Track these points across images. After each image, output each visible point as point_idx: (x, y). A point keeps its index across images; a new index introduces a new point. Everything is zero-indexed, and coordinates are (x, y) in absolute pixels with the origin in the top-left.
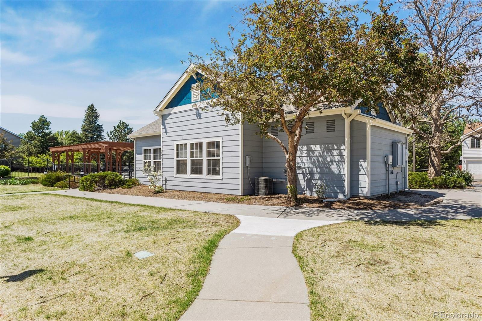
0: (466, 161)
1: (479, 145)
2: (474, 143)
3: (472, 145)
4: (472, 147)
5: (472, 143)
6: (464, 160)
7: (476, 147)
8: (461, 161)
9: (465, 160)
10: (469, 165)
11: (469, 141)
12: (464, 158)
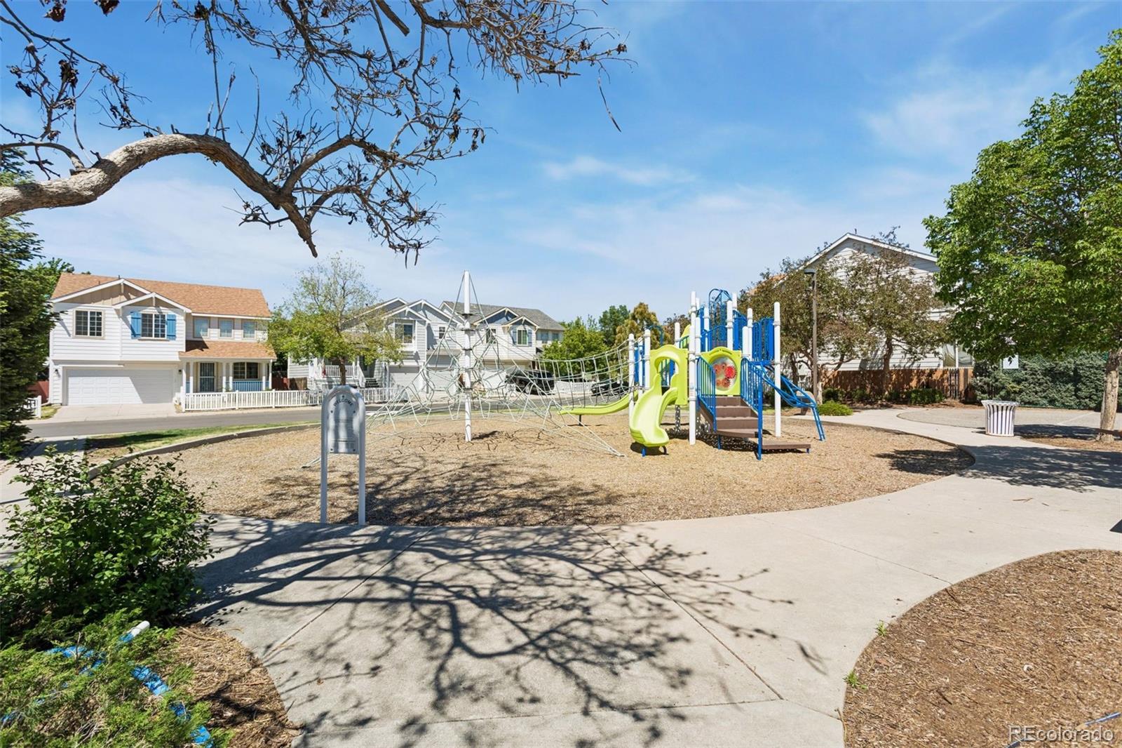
0: (60, 371)
1: (99, 329)
2: (86, 323)
3: (78, 328)
4: (78, 333)
5: (78, 323)
6: (57, 367)
7: (92, 334)
8: (47, 370)
9: (60, 367)
10: (71, 380)
11: (69, 319)
12: (56, 362)
